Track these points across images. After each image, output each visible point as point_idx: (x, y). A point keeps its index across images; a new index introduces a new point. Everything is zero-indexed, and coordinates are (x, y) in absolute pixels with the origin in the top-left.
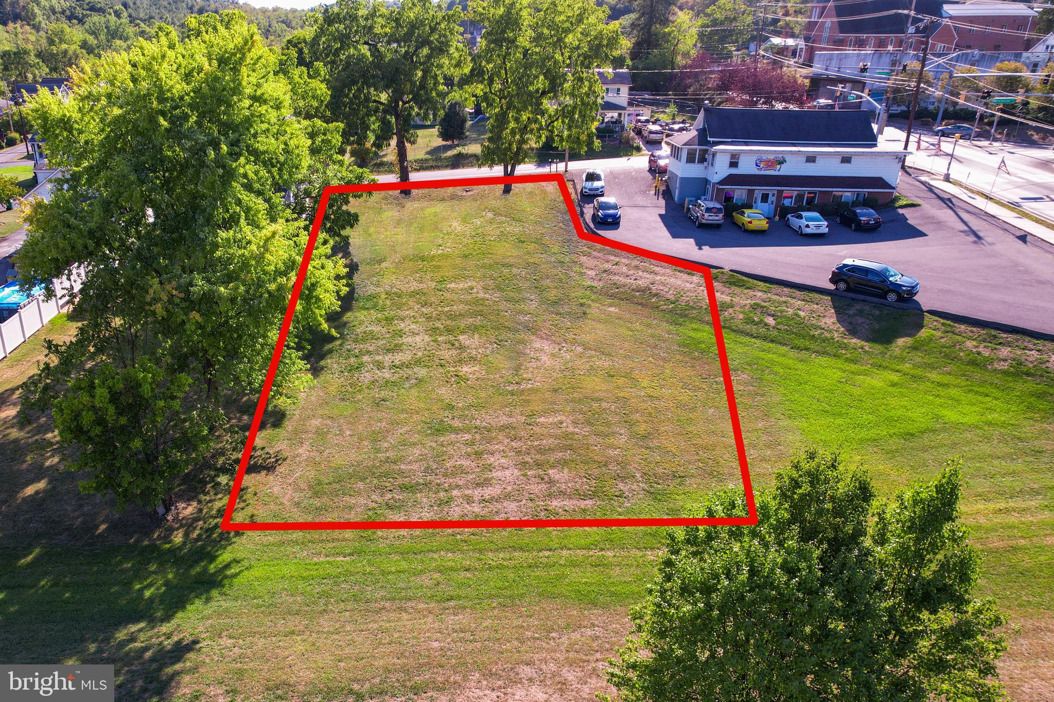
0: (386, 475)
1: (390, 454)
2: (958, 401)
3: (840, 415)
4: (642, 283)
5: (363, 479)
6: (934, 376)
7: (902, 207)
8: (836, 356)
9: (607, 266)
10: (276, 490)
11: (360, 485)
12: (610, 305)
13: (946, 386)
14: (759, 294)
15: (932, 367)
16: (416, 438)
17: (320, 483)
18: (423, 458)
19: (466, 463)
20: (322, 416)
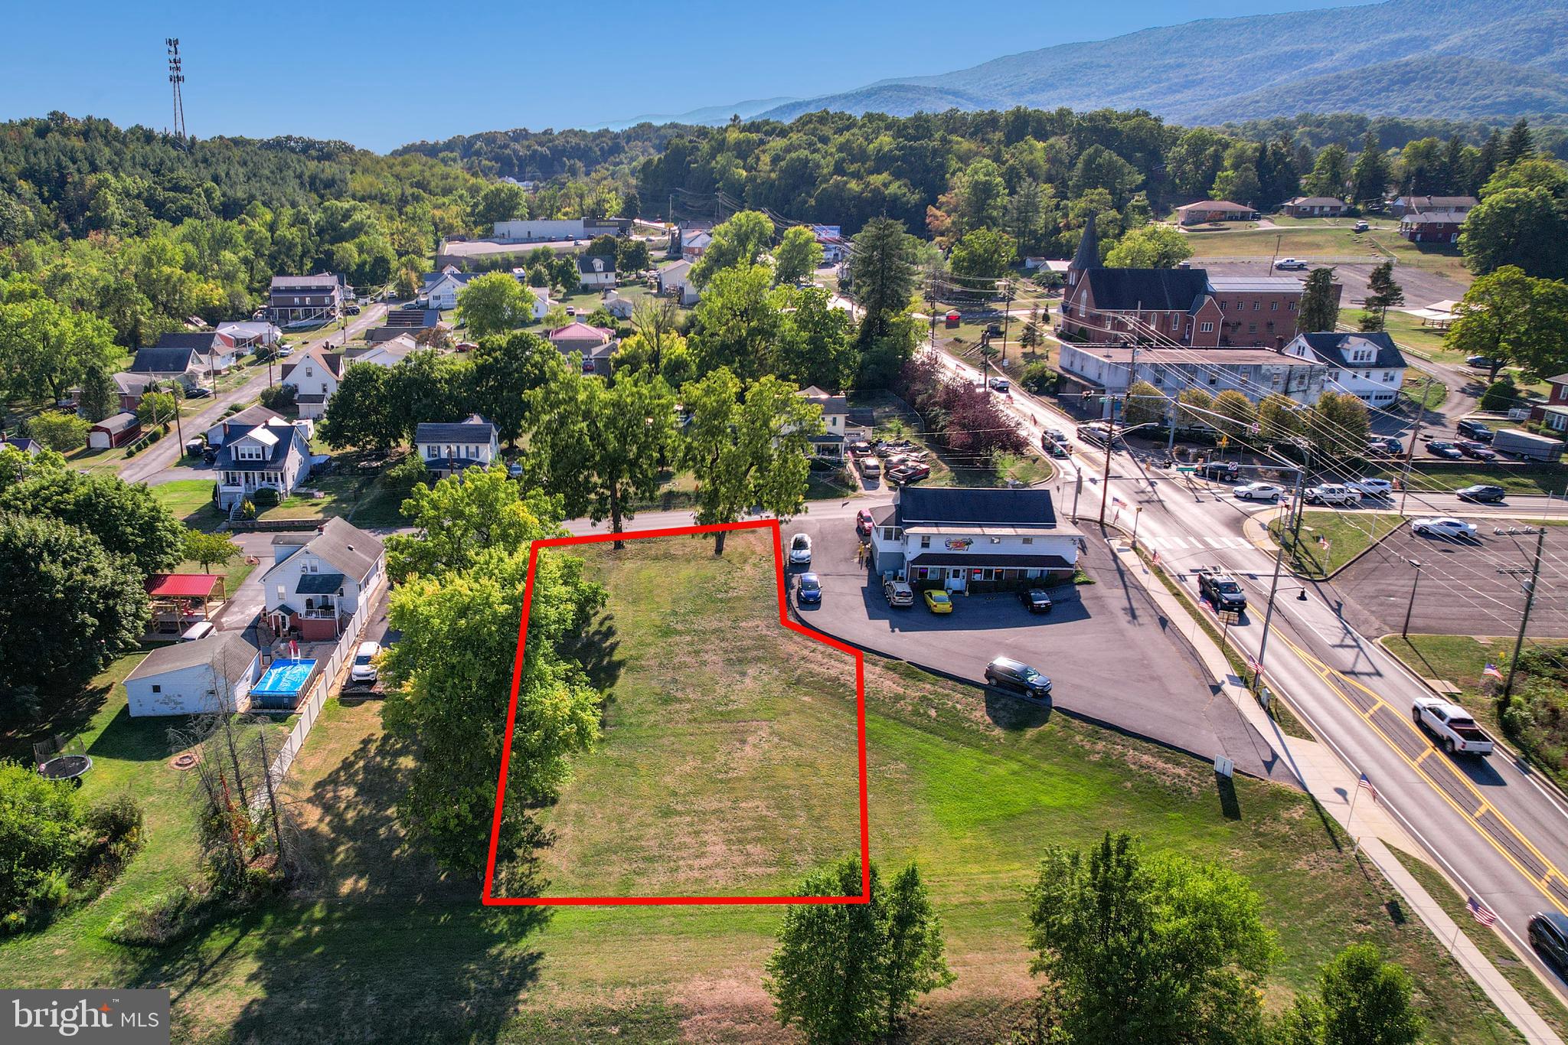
0: (631, 849)
1: (632, 833)
2: (1055, 787)
3: (967, 799)
4: (833, 673)
5: (615, 853)
6: (1045, 766)
7: (1080, 584)
8: (977, 747)
9: (806, 652)
10: (555, 861)
11: (614, 857)
12: (806, 694)
13: (1051, 775)
14: (928, 686)
15: (1046, 758)
16: (650, 820)
17: (585, 856)
18: (656, 836)
19: (688, 840)
20: (578, 802)
